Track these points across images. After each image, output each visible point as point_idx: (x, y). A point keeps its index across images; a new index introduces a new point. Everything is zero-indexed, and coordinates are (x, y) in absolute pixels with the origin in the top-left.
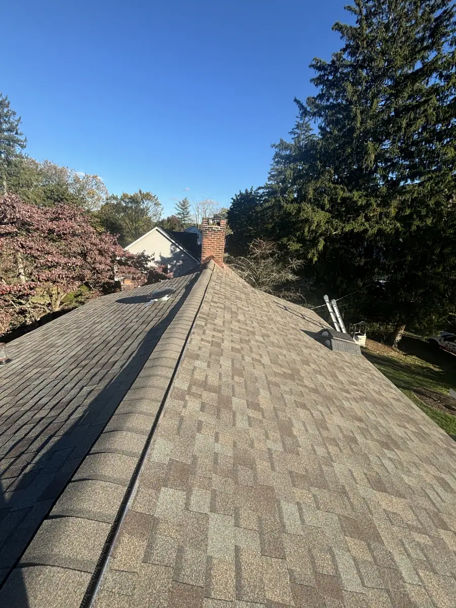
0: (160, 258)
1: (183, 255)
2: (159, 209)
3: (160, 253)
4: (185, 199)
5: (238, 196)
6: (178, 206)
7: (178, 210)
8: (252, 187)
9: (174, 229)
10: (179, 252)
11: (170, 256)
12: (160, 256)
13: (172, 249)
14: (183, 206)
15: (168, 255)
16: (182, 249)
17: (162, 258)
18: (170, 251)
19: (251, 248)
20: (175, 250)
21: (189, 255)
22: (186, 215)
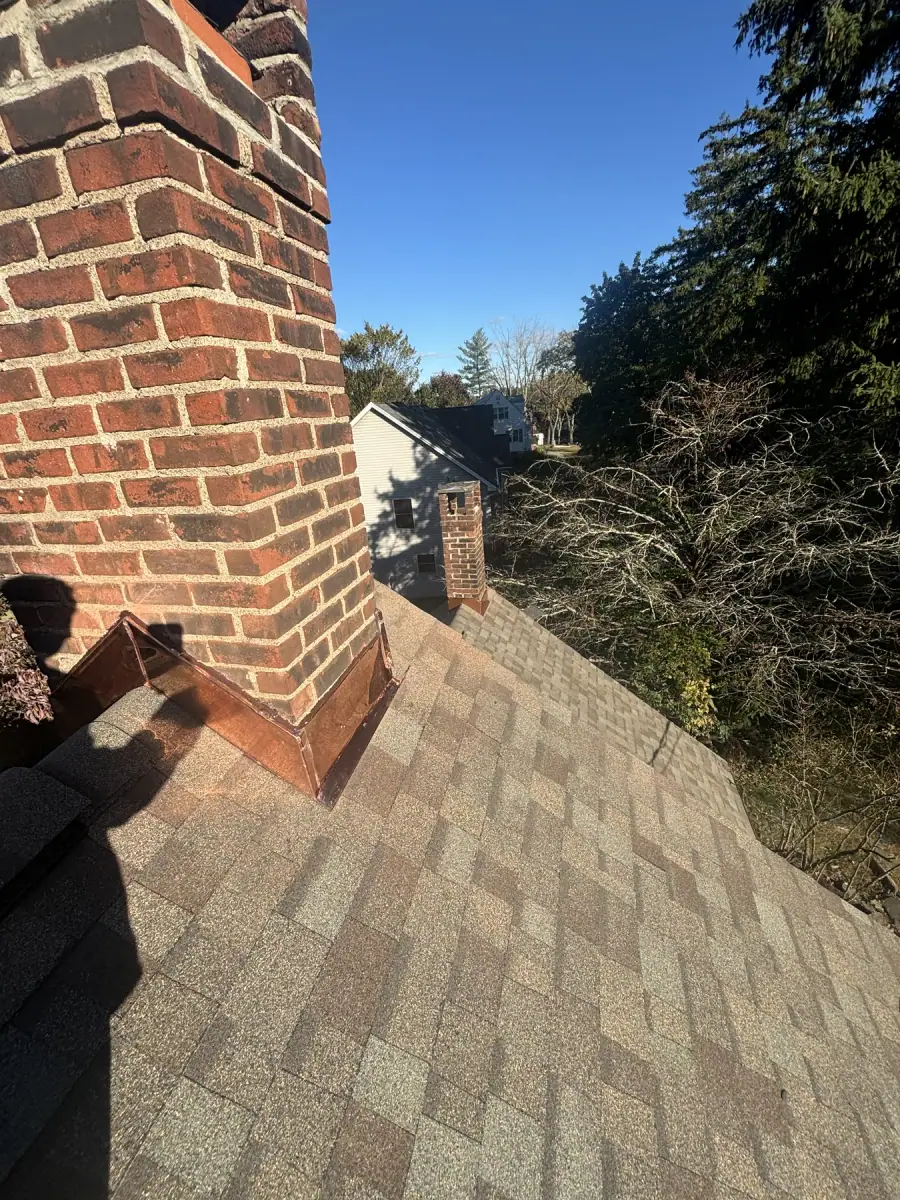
0: (390, 484)
1: (447, 470)
2: (410, 363)
3: (390, 472)
4: (479, 332)
5: (601, 289)
6: (464, 351)
7: (463, 361)
8: (638, 254)
9: (447, 403)
10: (436, 461)
11: (414, 476)
12: (391, 479)
13: (418, 455)
14: (473, 349)
15: (408, 473)
16: (442, 452)
17: (396, 483)
18: (413, 464)
20: (426, 457)
21: (463, 466)
22: (482, 368)
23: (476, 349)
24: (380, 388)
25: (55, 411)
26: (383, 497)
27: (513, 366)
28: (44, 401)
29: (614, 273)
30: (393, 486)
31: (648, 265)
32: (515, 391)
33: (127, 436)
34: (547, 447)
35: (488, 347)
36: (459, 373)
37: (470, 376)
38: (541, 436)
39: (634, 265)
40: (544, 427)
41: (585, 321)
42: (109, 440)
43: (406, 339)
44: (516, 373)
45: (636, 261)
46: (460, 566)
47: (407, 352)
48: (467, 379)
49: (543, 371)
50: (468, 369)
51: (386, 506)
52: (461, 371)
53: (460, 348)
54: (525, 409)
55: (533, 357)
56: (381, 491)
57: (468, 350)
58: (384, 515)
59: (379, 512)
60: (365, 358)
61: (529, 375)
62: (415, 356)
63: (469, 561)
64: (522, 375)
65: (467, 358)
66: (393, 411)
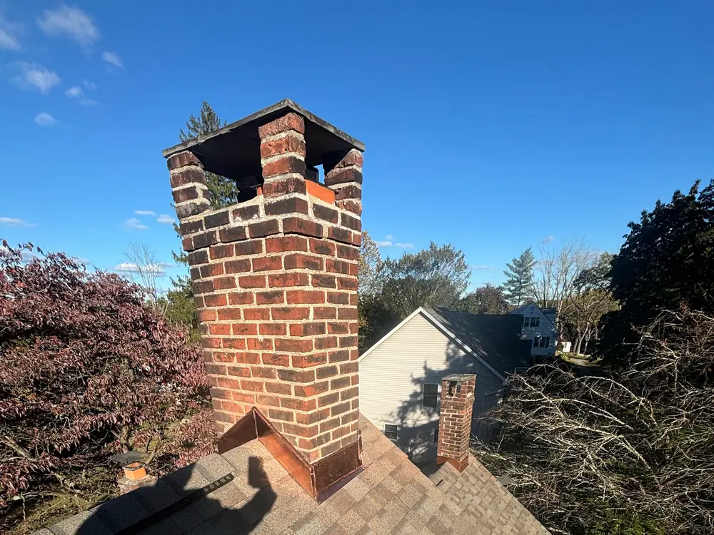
0: (423, 371)
1: (471, 365)
2: (462, 276)
3: (425, 362)
4: (527, 252)
5: (651, 215)
6: (511, 267)
7: (509, 275)
8: (698, 182)
9: (486, 310)
10: (464, 356)
11: (443, 367)
12: (425, 368)
13: (450, 351)
14: (520, 266)
15: (439, 364)
16: (469, 350)
17: (428, 371)
18: (444, 358)
19: (646, 342)
20: (455, 352)
21: (484, 363)
22: (524, 282)
23: (522, 266)
24: (434, 294)
25: (244, 325)
26: (416, 381)
27: (553, 282)
28: (242, 321)
29: (667, 201)
30: (426, 373)
31: (705, 193)
32: (550, 303)
33: (267, 337)
34: (572, 354)
35: (533, 264)
36: (503, 286)
37: (513, 288)
38: (569, 344)
39: (690, 193)
40: (571, 336)
41: (627, 245)
42: (261, 337)
43: (463, 257)
44: (555, 287)
45: (694, 190)
46: (449, 434)
47: (460, 267)
48: (509, 290)
49: (579, 289)
50: (511, 282)
51: (418, 388)
52: (505, 284)
53: (508, 265)
54: (557, 320)
55: (573, 274)
56: (416, 376)
57: (515, 266)
58: (415, 395)
59: (411, 393)
60: (426, 270)
61: (566, 291)
62: (467, 271)
63: (456, 432)
64: (560, 290)
65: (512, 273)
66: (437, 315)
